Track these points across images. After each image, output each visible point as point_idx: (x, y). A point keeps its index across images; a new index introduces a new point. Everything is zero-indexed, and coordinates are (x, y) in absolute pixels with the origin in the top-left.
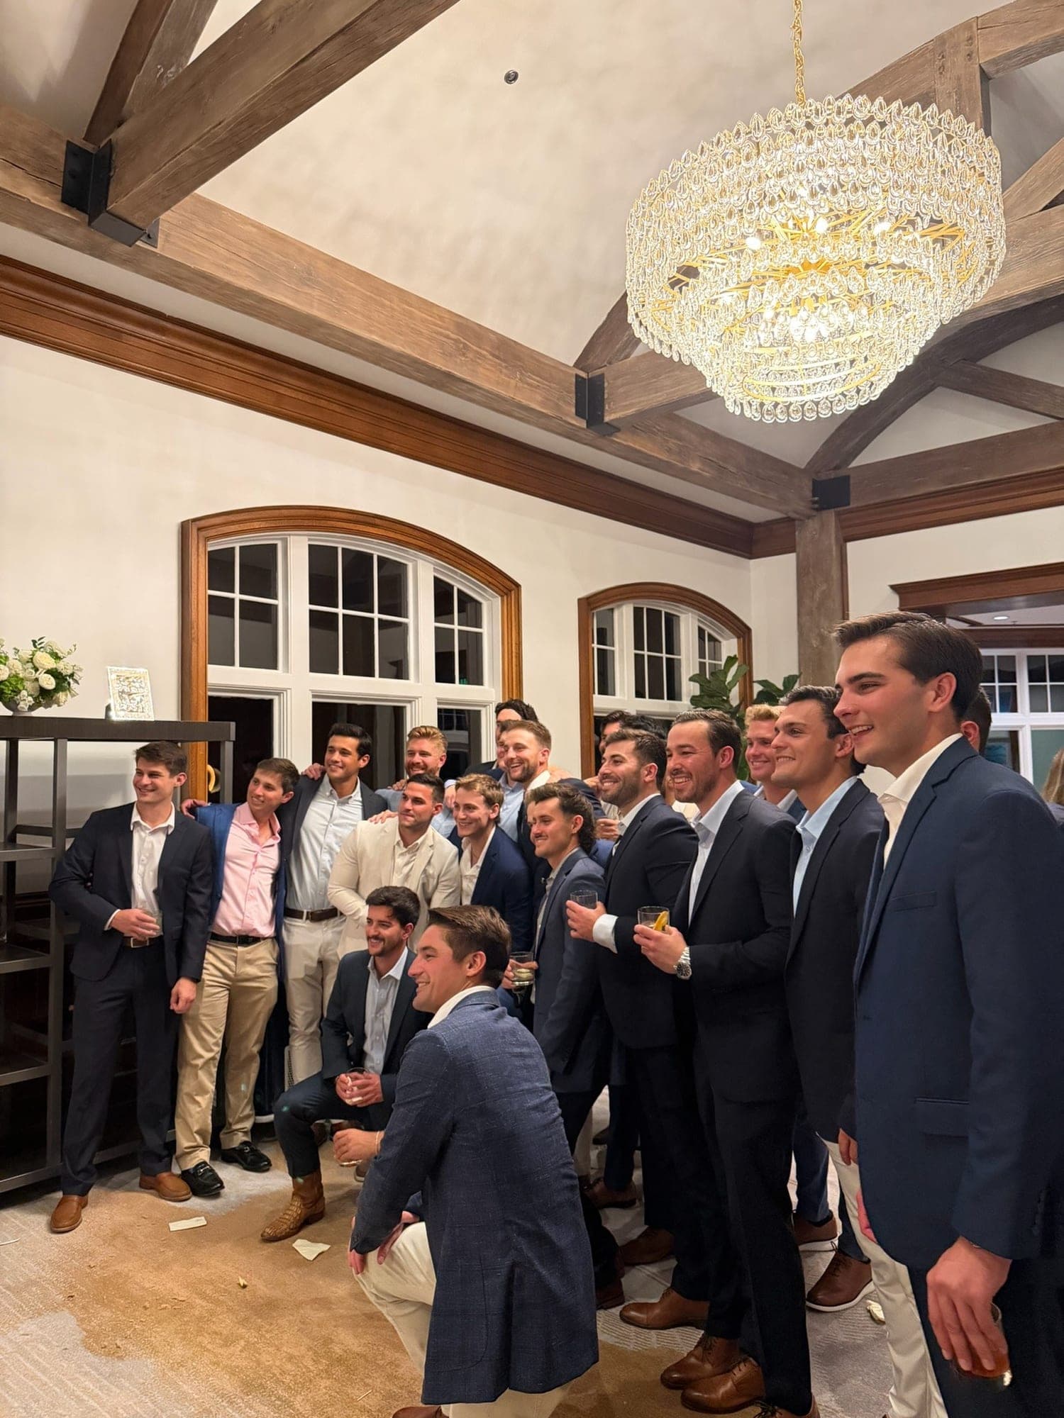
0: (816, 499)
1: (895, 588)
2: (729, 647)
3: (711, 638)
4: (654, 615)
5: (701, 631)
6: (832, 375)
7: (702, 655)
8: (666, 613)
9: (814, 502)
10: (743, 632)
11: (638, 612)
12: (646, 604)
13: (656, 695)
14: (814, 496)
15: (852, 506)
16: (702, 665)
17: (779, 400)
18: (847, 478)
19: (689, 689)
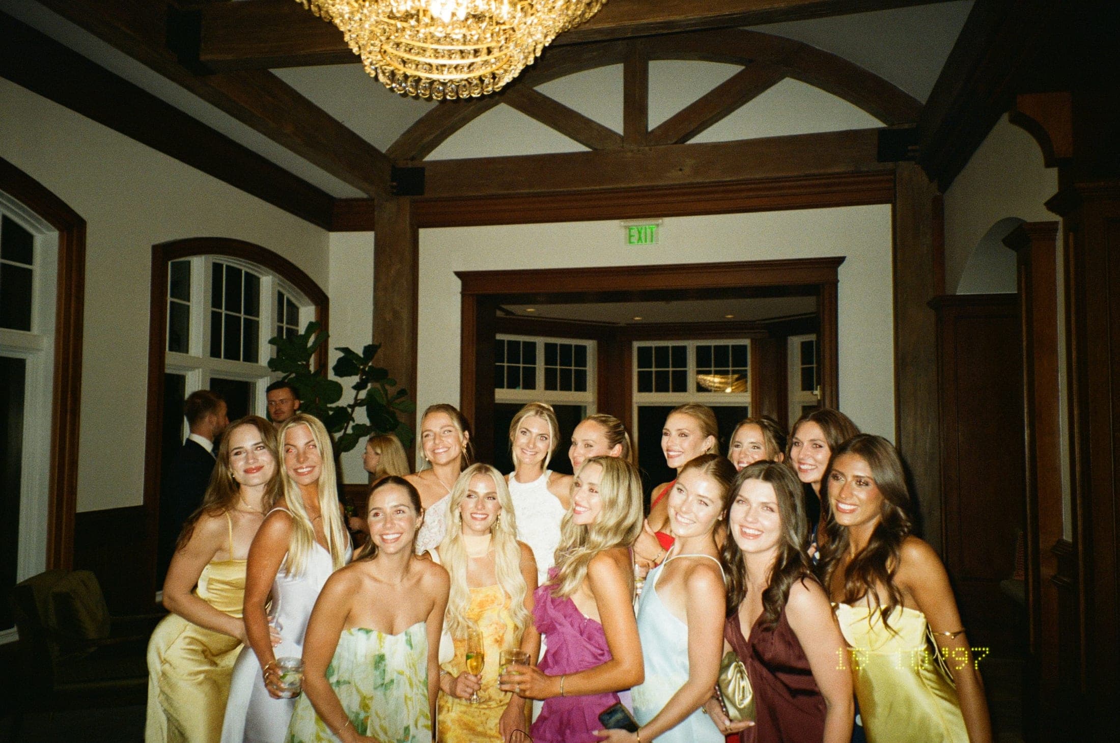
0: (395, 184)
1: (459, 274)
2: (307, 314)
3: (289, 302)
4: (234, 273)
5: (281, 296)
6: (457, 61)
7: (280, 320)
8: (246, 273)
9: (392, 187)
10: (321, 301)
11: (217, 268)
12: (226, 261)
13: (232, 354)
14: (393, 181)
15: (427, 195)
16: (280, 329)
17: (409, 73)
18: (423, 169)
19: (266, 352)
